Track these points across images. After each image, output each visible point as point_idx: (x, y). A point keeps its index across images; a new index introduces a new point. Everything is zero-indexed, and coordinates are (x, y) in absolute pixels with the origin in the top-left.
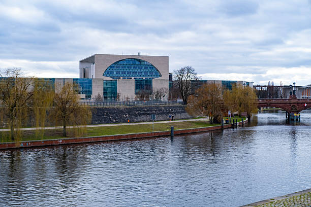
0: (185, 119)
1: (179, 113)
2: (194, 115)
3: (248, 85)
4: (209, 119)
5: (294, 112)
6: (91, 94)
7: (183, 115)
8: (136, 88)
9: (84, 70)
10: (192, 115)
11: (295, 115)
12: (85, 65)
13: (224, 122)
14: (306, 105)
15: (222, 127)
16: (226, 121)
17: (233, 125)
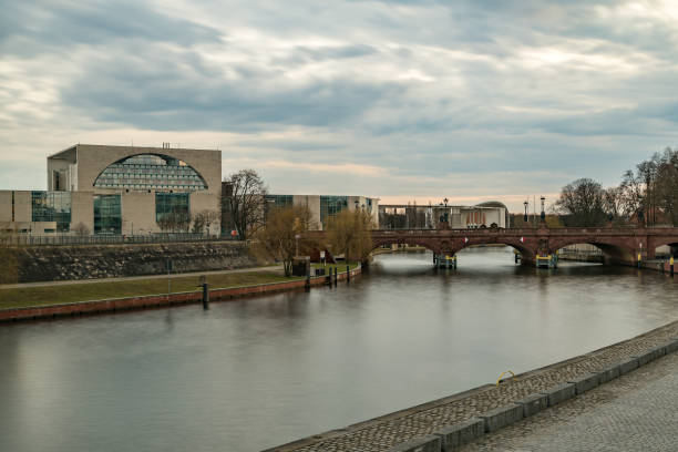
0: (241, 267)
1: (228, 256)
2: (260, 260)
3: (370, 204)
4: (282, 267)
5: (445, 253)
6: (70, 220)
7: (238, 262)
8: (159, 210)
9: (57, 176)
10: (254, 261)
11: (447, 258)
12: (59, 166)
13: (312, 273)
14: (466, 240)
15: (308, 281)
16: (317, 272)
17: (329, 278)
